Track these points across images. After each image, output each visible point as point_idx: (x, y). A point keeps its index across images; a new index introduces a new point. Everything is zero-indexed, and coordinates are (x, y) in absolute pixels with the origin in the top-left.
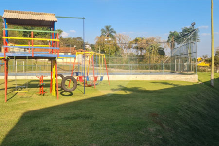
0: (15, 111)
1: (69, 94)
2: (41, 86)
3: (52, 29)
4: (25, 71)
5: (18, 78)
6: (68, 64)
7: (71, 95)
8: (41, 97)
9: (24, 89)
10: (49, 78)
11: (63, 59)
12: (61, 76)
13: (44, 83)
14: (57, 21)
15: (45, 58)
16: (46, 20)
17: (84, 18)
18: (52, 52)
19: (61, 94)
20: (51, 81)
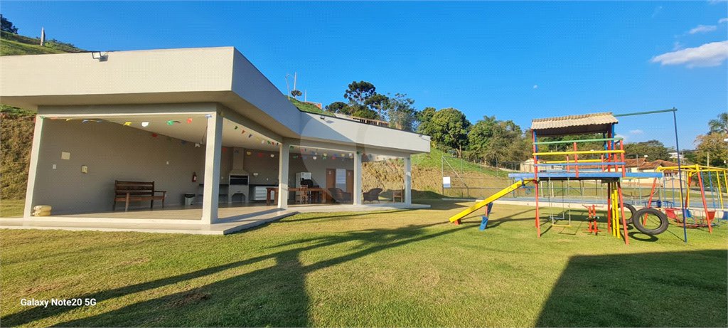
0: (555, 252)
1: (649, 237)
2: (591, 220)
3: (606, 134)
4: (555, 196)
5: (555, 205)
6: (632, 186)
7: (654, 239)
8: (593, 236)
9: (559, 221)
10: (605, 208)
11: (630, 180)
12: (629, 206)
13: (598, 216)
14: (617, 123)
15: (596, 178)
16: (597, 124)
17: (674, 110)
18: (609, 167)
19: (631, 235)
20: (610, 212)
